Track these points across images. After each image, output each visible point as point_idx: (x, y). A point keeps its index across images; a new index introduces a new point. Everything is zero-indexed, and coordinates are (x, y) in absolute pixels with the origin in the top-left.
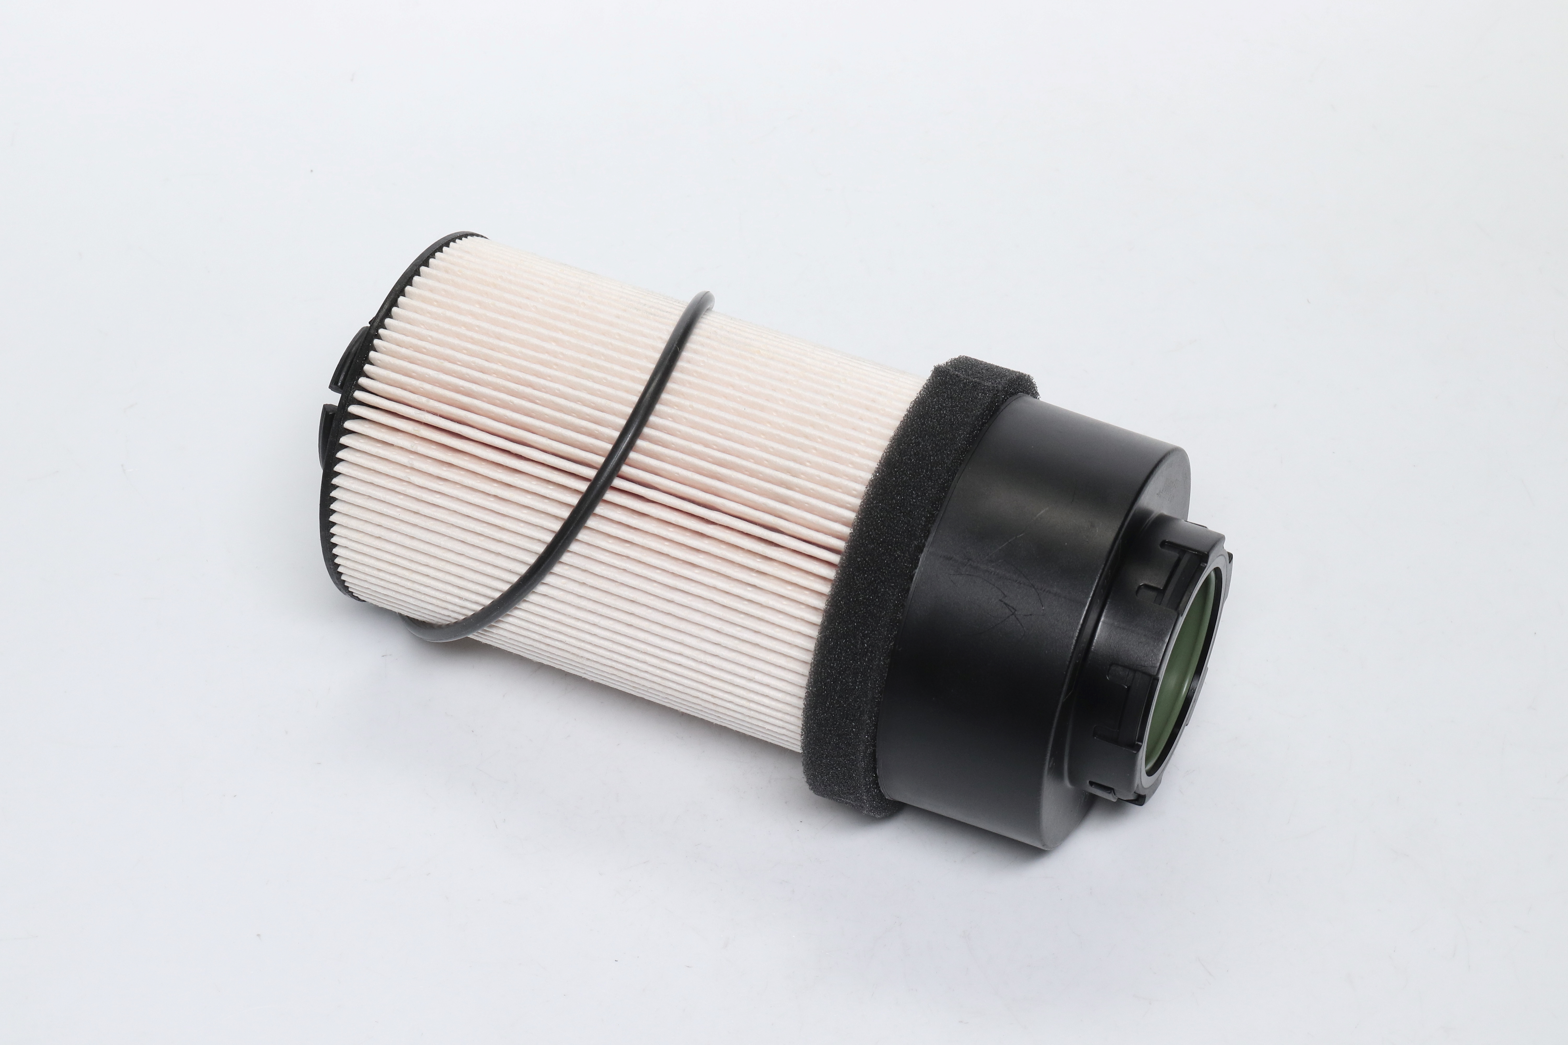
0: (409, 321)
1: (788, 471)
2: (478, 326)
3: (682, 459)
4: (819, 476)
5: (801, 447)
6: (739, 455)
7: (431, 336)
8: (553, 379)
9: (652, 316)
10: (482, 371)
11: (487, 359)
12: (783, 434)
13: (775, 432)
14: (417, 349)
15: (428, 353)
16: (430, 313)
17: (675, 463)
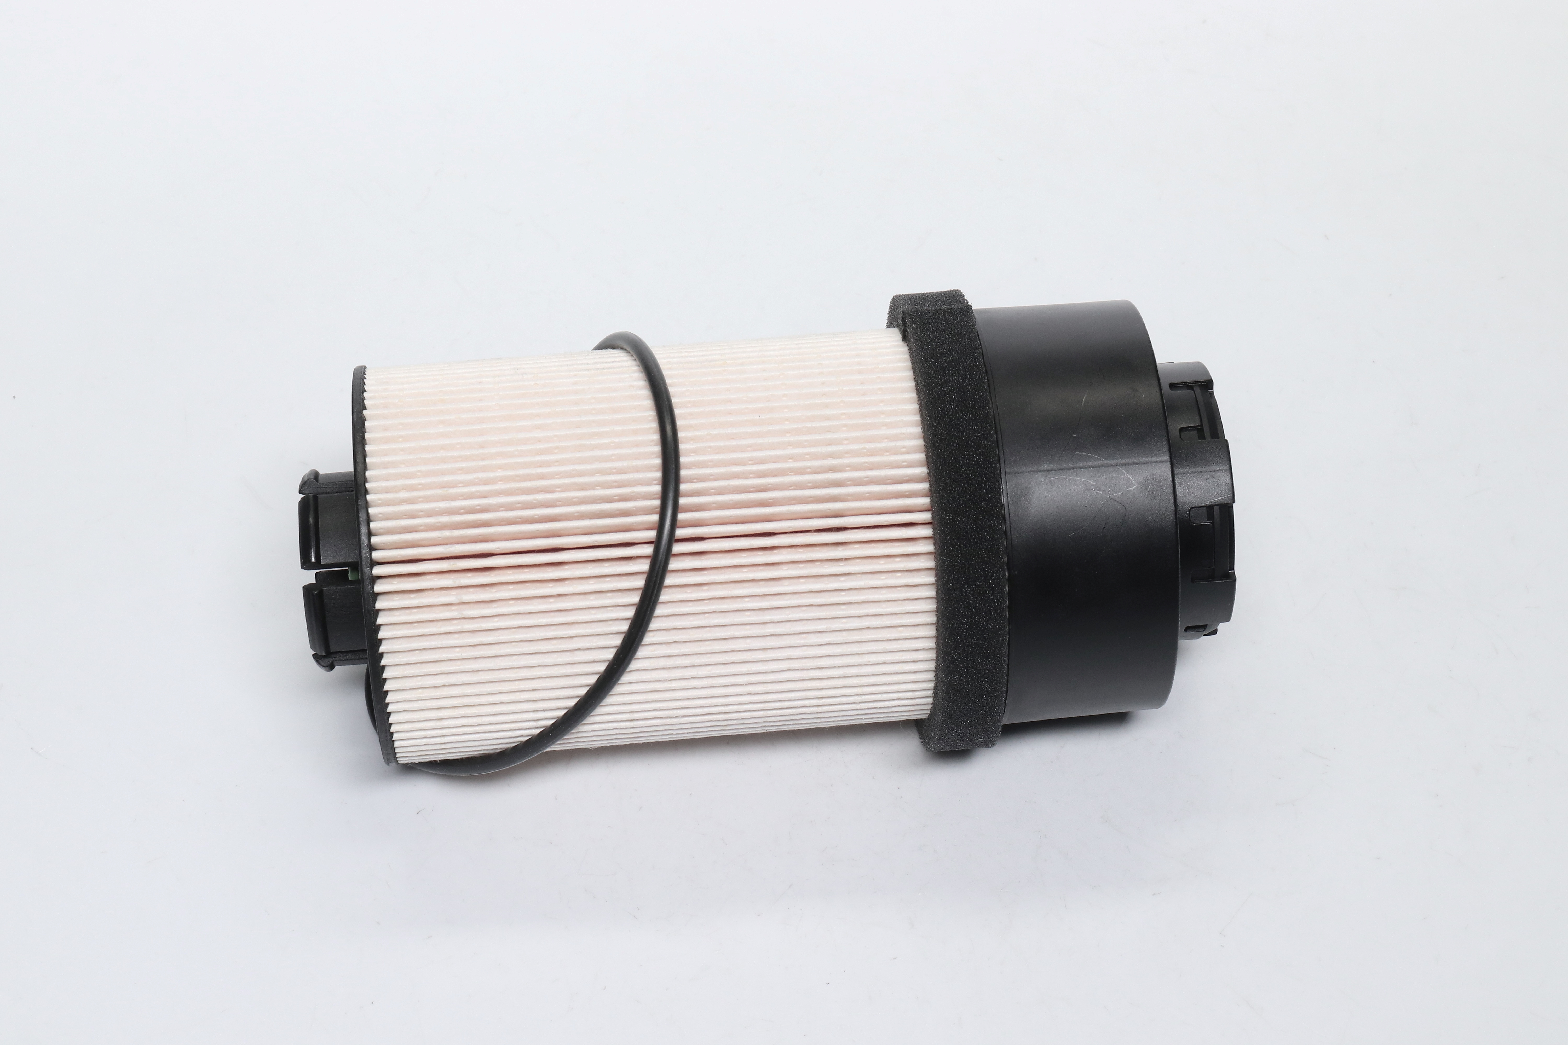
0: (386, 466)
1: (831, 456)
2: (458, 443)
3: (728, 485)
4: (865, 448)
5: (828, 430)
6: (776, 459)
7: (419, 471)
8: (560, 462)
9: (605, 371)
10: (486, 482)
11: (484, 469)
12: (809, 425)
13: (800, 426)
14: (412, 488)
15: (425, 487)
16: (402, 450)
17: (720, 492)
